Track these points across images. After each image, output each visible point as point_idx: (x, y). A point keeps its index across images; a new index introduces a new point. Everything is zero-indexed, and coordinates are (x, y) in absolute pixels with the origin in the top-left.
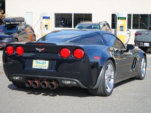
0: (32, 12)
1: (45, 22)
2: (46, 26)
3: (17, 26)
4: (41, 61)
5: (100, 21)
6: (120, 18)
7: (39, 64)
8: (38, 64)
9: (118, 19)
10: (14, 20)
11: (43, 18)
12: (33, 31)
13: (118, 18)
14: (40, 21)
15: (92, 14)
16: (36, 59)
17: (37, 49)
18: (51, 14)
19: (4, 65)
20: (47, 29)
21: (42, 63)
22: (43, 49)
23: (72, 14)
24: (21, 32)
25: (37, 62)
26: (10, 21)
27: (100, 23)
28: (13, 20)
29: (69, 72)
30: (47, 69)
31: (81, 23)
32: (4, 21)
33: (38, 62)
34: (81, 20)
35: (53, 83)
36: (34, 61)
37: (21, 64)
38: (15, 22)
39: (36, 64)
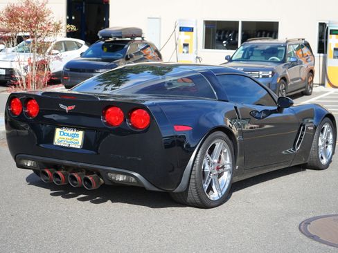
0: (159, 18)
1: (184, 37)
2: (186, 45)
3: (126, 46)
4: (70, 132)
5: (288, 39)
6: (334, 32)
7: (66, 137)
8: (63, 137)
9: (331, 34)
10: (120, 33)
11: (180, 31)
12: (160, 56)
13: (331, 30)
14: (173, 35)
15: (278, 23)
16: (61, 127)
17: (61, 106)
18: (196, 21)
19: (7, 134)
20: (188, 52)
21: (71, 135)
22: (73, 107)
23: (238, 22)
24: (131, 57)
25: (62, 133)
26: (112, 35)
27: (287, 42)
28: (118, 33)
29: (120, 156)
30: (79, 147)
31: (250, 42)
32: (101, 35)
33: (65, 132)
34: (264, 33)
35: (90, 177)
36: (58, 130)
37: (35, 135)
38: (121, 37)
39: (62, 137)
